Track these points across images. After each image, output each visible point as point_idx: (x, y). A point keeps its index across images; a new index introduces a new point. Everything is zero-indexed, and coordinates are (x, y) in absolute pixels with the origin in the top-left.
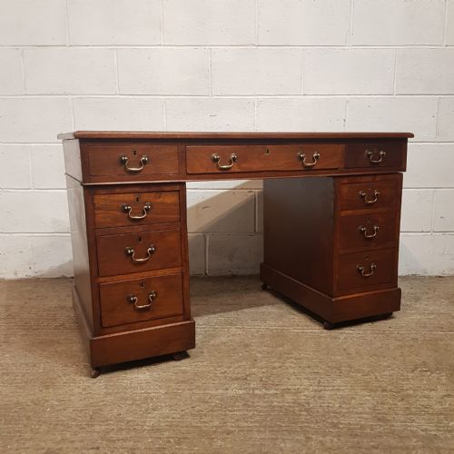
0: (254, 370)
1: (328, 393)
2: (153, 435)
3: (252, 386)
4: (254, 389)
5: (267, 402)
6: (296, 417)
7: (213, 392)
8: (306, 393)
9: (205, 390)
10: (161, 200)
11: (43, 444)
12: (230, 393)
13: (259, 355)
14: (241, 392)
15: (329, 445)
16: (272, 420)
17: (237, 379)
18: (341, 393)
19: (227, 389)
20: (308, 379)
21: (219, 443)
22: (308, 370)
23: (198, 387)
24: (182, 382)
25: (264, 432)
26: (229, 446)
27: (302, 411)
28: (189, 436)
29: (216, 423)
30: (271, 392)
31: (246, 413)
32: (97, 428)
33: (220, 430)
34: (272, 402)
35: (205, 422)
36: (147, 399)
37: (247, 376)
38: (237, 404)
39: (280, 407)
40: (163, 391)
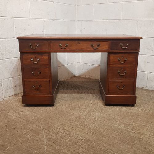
0: (134, 123)
3: (128, 128)
5: (129, 134)
6: (134, 141)
7: (115, 125)
8: (146, 136)
9: (112, 123)
11: (62, 122)
12: (120, 127)
13: (140, 120)
14: (123, 128)
15: (137, 152)
16: (125, 139)
17: (126, 124)
20: (151, 132)
21: (104, 138)
24: (108, 119)
25: (119, 141)
26: (106, 140)
27: (137, 140)
28: (97, 134)
30: (133, 131)
31: (119, 134)
32: (76, 123)
33: (107, 135)
36: (94, 120)
37: (130, 124)
38: (119, 131)
39: (132, 136)
40: (100, 120)
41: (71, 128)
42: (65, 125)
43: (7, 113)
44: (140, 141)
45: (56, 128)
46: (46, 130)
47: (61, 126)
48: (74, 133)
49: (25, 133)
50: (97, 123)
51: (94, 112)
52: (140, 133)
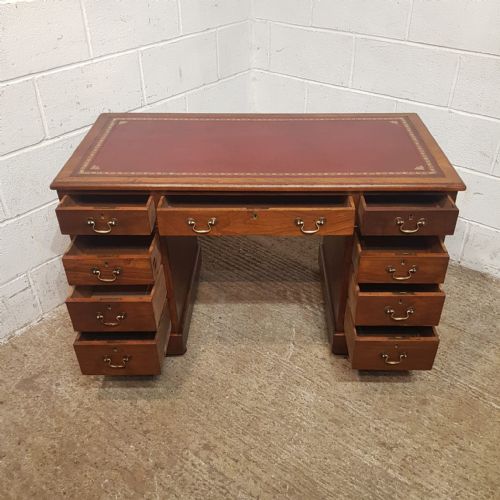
0: (408, 441)
2: (279, 471)
3: (391, 461)
4: (390, 466)
5: (390, 490)
9: (348, 442)
11: (207, 434)
12: (367, 460)
13: (427, 422)
14: (377, 463)
17: (384, 444)
19: (366, 453)
20: (451, 482)
22: (461, 471)
23: (344, 435)
24: (335, 421)
29: (331, 489)
30: (402, 480)
31: (363, 491)
32: (247, 439)
34: (394, 493)
35: (324, 482)
36: (297, 425)
37: (396, 446)
38: (363, 476)
40: (314, 424)
41: (232, 462)
42: (215, 447)
43: (54, 387)
45: (189, 464)
46: (163, 473)
47: (204, 454)
48: (239, 487)
49: (106, 486)
51: (298, 383)
52: (422, 486)
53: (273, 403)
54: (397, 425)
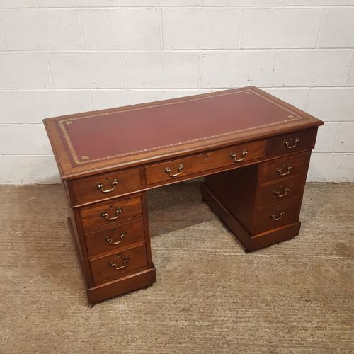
0: (195, 300)
1: (242, 324)
3: (193, 317)
4: (195, 320)
5: (203, 334)
7: (169, 324)
8: (228, 325)
9: (163, 321)
10: (128, 204)
12: (182, 324)
13: (199, 283)
14: (186, 323)
17: (184, 309)
18: (250, 324)
19: (177, 321)
20: (229, 309)
22: (231, 300)
23: (159, 318)
24: (149, 313)
27: (223, 344)
30: (206, 324)
31: (189, 345)
34: (206, 334)
36: (126, 330)
37: (191, 306)
38: (184, 336)
39: (211, 339)
40: (137, 323)
44: (228, 343)
50: (138, 336)
52: (217, 321)
53: (102, 325)
54: (184, 293)
